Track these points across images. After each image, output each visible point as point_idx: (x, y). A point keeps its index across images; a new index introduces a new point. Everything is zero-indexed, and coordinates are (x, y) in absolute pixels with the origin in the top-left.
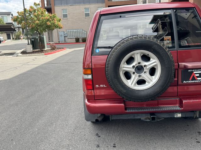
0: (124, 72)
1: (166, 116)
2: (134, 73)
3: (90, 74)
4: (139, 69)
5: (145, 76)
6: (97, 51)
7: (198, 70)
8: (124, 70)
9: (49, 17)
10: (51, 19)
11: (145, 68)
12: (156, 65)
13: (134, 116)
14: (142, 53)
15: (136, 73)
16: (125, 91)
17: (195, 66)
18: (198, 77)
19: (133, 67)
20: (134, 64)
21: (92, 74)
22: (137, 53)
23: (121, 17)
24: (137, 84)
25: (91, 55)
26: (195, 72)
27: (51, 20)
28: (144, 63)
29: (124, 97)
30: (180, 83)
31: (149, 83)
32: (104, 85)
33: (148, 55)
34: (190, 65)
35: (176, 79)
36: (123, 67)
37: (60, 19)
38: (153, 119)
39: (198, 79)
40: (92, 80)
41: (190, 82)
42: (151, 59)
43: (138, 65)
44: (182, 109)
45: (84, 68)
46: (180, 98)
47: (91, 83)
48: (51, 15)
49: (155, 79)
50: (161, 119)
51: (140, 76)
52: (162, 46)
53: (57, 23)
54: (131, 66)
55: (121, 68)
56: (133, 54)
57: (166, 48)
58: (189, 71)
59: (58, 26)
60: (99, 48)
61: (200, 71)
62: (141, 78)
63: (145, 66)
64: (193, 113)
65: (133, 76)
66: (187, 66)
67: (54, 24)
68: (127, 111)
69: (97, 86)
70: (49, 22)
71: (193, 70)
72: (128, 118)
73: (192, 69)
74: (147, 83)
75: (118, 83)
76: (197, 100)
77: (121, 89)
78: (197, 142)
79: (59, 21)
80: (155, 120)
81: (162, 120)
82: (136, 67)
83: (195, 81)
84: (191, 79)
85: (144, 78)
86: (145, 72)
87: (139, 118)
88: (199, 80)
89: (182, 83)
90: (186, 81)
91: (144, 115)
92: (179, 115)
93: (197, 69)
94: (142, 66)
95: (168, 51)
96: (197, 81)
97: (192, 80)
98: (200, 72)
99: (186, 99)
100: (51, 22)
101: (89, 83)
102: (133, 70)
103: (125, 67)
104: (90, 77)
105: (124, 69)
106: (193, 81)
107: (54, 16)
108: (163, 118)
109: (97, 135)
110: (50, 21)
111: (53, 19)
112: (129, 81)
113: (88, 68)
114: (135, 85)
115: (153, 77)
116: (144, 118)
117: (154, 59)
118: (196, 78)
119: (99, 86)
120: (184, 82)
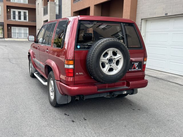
0: (101, 63)
2: (107, 64)
4: (110, 61)
5: (114, 65)
11: (113, 60)
13: (100, 95)
15: (108, 64)
16: (102, 76)
17: (137, 60)
18: (136, 67)
20: (108, 57)
21: (74, 64)
22: (111, 50)
26: (135, 64)
28: (113, 57)
31: (116, 70)
32: (82, 73)
34: (133, 59)
40: (74, 69)
42: (117, 55)
44: (129, 87)
45: (67, 60)
51: (110, 66)
54: (106, 58)
56: (108, 51)
58: (132, 63)
65: (106, 66)
68: (99, 91)
72: (95, 97)
73: (134, 62)
74: (114, 71)
75: (99, 71)
76: (137, 82)
77: (101, 74)
82: (109, 59)
83: (135, 70)
86: (113, 63)
87: (102, 96)
89: (128, 71)
91: (105, 94)
96: (136, 70)
97: (134, 69)
98: (138, 64)
99: (131, 81)
101: (70, 71)
102: (107, 61)
105: (102, 60)
106: (134, 70)
109: (66, 114)
112: (104, 69)
114: (108, 72)
115: (118, 66)
117: (119, 54)
118: (135, 67)
119: (78, 73)
120: (130, 70)
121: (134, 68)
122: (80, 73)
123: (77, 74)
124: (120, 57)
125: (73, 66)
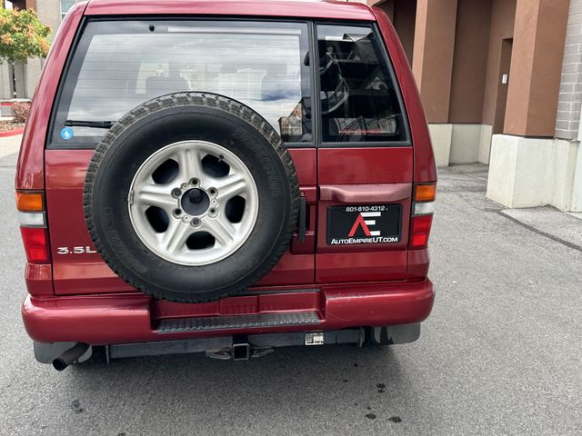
0: (146, 208)
1: (281, 342)
3: (38, 211)
4: (195, 200)
5: (213, 221)
6: (67, 134)
7: (372, 209)
8: (144, 203)
9: (8, 20)
10: (18, 26)
11: (211, 197)
12: (244, 190)
14: (203, 150)
15: (183, 214)
16: (145, 270)
18: (371, 228)
19: (176, 192)
20: (177, 184)
21: (45, 208)
22: (187, 150)
23: (152, 29)
24: (186, 247)
25: (45, 148)
26: (363, 215)
27: (17, 29)
28: (208, 183)
29: (142, 286)
30: (322, 244)
31: (223, 243)
32: (88, 248)
33: (222, 157)
35: (311, 233)
36: (142, 193)
37: (48, 29)
38: (240, 352)
39: (373, 233)
40: (46, 231)
41: (349, 241)
42: (231, 172)
43: (191, 187)
44: (323, 321)
45: (20, 190)
46: (320, 288)
47: (43, 242)
48: (16, 14)
49: (241, 231)
50: (264, 353)
51: (196, 222)
52: (261, 131)
53: (35, 40)
54: (168, 189)
55: (133, 195)
56: (174, 152)
57: (273, 140)
58: (348, 209)
59: (38, 51)
60: (72, 124)
61: (378, 211)
62: (198, 229)
63: (213, 191)
64: (358, 331)
65: (175, 222)
66: (341, 196)
67: (24, 41)
68: (159, 331)
69: (63, 249)
70: (9, 34)
71: (360, 209)
73: (357, 205)
74: (217, 245)
76: (366, 296)
78: (367, 416)
79: (45, 35)
80: (244, 356)
81: (269, 354)
82: (183, 191)
83: (364, 241)
84: (352, 233)
85: (208, 227)
86: (213, 211)
87: (200, 350)
88: (376, 237)
90: (338, 238)
92: (318, 339)
93: (369, 204)
94: (202, 192)
95: (280, 149)
96: (369, 240)
97: (355, 237)
98: (379, 214)
99: (334, 291)
100: (18, 34)
101: (35, 238)
103: (146, 191)
104: (38, 219)
105: (145, 197)
106: (358, 241)
107: (26, 16)
108: (273, 348)
109: (76, 404)
110: (13, 32)
111: (24, 27)
112: (160, 236)
113: (34, 191)
114: (179, 248)
115: (237, 226)
116: (216, 351)
117: (238, 170)
118: (366, 230)
119: (71, 249)
120: (334, 241)
121: (361, 233)
122: (79, 250)
123: (64, 250)
124: (241, 185)
125: (41, 215)
